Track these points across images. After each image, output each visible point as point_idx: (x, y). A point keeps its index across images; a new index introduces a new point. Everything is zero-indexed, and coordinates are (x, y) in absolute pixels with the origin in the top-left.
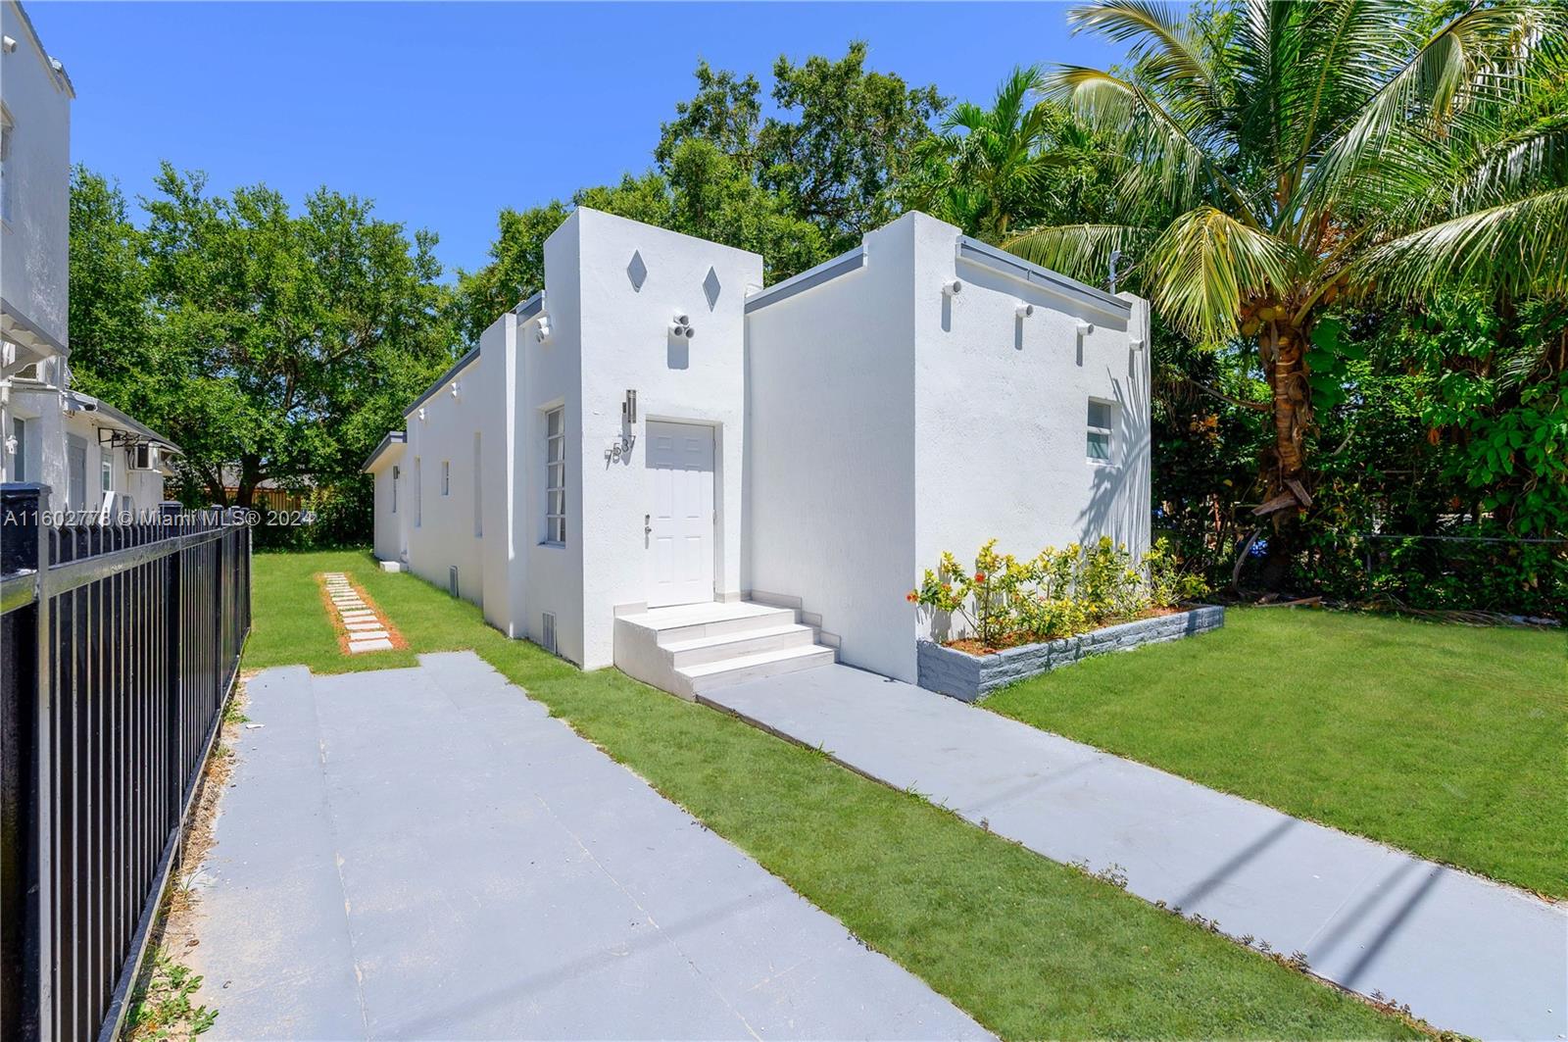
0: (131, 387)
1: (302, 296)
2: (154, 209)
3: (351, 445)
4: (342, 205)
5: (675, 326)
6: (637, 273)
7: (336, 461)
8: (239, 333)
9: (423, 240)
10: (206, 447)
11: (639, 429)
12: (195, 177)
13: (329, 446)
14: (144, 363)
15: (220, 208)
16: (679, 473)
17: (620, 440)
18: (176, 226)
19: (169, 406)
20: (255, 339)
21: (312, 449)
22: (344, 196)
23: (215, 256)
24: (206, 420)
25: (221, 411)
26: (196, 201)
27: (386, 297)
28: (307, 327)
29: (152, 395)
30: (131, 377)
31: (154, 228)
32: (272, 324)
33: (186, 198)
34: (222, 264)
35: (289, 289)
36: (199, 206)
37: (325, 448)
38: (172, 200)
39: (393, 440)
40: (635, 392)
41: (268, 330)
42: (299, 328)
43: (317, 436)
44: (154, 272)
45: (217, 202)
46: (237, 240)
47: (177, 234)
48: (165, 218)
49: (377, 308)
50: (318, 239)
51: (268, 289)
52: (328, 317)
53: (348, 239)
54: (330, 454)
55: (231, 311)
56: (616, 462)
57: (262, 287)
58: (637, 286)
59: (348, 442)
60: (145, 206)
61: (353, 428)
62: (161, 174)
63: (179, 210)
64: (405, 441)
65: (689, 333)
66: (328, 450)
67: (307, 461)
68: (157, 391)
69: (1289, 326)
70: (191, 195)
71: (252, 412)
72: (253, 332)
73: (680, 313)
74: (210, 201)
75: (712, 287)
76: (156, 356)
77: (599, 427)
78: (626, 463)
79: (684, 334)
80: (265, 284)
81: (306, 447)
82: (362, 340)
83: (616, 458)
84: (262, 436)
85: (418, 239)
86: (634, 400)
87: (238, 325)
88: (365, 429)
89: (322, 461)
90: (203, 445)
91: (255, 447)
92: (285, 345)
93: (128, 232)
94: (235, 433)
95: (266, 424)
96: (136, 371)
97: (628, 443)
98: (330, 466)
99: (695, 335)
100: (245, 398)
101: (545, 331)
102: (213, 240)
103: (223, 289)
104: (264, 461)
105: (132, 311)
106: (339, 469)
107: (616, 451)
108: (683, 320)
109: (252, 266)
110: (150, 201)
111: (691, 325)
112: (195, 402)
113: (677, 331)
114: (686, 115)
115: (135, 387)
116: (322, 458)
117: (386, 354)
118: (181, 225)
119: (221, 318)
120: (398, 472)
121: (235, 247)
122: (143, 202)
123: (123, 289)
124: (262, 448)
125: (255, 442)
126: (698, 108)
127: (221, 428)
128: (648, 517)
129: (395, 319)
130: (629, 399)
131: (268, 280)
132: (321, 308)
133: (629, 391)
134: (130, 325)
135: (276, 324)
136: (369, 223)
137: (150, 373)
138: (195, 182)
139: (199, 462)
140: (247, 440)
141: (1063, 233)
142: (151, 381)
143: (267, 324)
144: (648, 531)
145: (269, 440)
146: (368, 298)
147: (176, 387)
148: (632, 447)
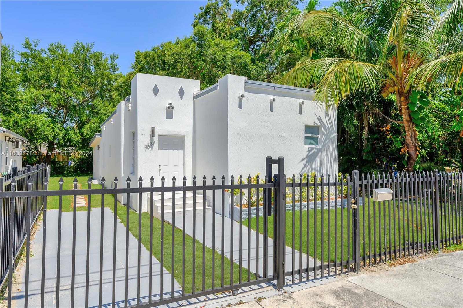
0: (13, 118)
1: (69, 82)
2: (22, 55)
3: (85, 136)
4: (83, 47)
5: (168, 106)
6: (156, 91)
7: (80, 143)
8: (48, 97)
9: (113, 57)
10: (36, 139)
11: (156, 139)
12: (35, 42)
13: (78, 137)
14: (17, 110)
15: (43, 52)
16: (171, 151)
17: (150, 142)
18: (28, 60)
19: (25, 124)
20: (53, 99)
21: (72, 138)
22: (84, 44)
23: (41, 70)
24: (36, 129)
25: (41, 125)
26: (35, 50)
27: (99, 80)
28: (71, 93)
29: (19, 121)
30: (13, 115)
31: (21, 61)
32: (59, 93)
33: (32, 49)
34: (43, 72)
35: (65, 80)
36: (36, 52)
37: (76, 138)
38: (27, 51)
39: (96, 136)
40: (154, 127)
41: (58, 95)
42: (68, 94)
43: (73, 133)
44: (21, 77)
45: (41, 50)
46: (48, 64)
47: (29, 62)
48: (25, 57)
49: (95, 84)
50: (75, 61)
51: (58, 81)
52: (78, 89)
53: (86, 60)
54: (78, 140)
55: (46, 90)
56: (148, 149)
57: (56, 80)
58: (156, 95)
59: (84, 135)
60: (19, 54)
61: (86, 130)
62: (24, 42)
63: (29, 54)
64: (101, 136)
65: (173, 108)
66: (77, 138)
67: (70, 142)
68: (21, 120)
69: (403, 93)
70: (34, 48)
71: (52, 125)
72: (52, 97)
73: (170, 102)
74: (39, 50)
75: (181, 93)
76: (21, 106)
77: (143, 139)
78: (152, 149)
79: (171, 108)
80: (57, 78)
81: (70, 137)
82: (91, 96)
83: (148, 148)
84: (54, 134)
85: (111, 57)
86: (154, 130)
87: (48, 95)
88: (90, 130)
89: (75, 143)
90: (35, 138)
91: (52, 138)
92: (63, 100)
93: (13, 63)
94: (46, 133)
95: (56, 130)
96: (15, 113)
97: (152, 143)
98: (78, 145)
99: (175, 108)
100: (50, 120)
101: (130, 108)
102: (40, 64)
103: (43, 81)
104: (55, 142)
105: (14, 92)
106: (81, 145)
107: (148, 146)
108: (170, 104)
109: (53, 73)
110: (20, 52)
111: (173, 105)
112: (33, 123)
113: (169, 107)
114: (203, 11)
115: (14, 118)
116: (75, 141)
117: (98, 102)
118: (30, 59)
119: (42, 92)
120: (99, 147)
121: (47, 66)
122: (18, 53)
123: (12, 84)
124: (54, 138)
125: (52, 136)
126: (208, 8)
127: (41, 131)
128: (160, 166)
129: (102, 87)
130: (152, 130)
131: (58, 76)
132: (76, 86)
133: (152, 127)
134: (13, 96)
135: (60, 93)
136: (93, 53)
137: (19, 113)
138: (35, 44)
139: (34, 144)
140: (49, 136)
141: (317, 62)
142: (19, 116)
143: (57, 93)
144: (160, 170)
145: (57, 136)
146: (92, 81)
147: (27, 117)
148: (153, 144)
